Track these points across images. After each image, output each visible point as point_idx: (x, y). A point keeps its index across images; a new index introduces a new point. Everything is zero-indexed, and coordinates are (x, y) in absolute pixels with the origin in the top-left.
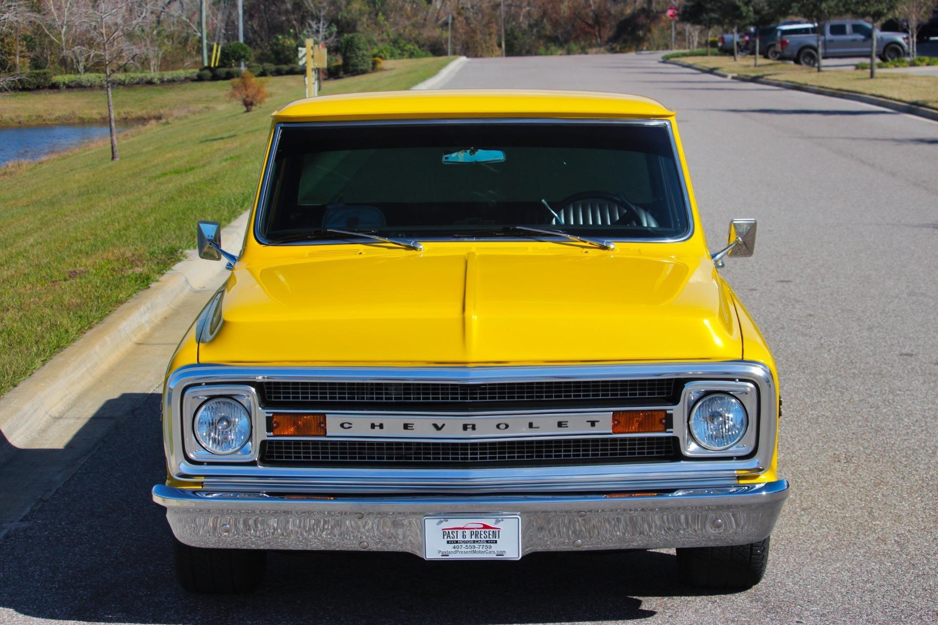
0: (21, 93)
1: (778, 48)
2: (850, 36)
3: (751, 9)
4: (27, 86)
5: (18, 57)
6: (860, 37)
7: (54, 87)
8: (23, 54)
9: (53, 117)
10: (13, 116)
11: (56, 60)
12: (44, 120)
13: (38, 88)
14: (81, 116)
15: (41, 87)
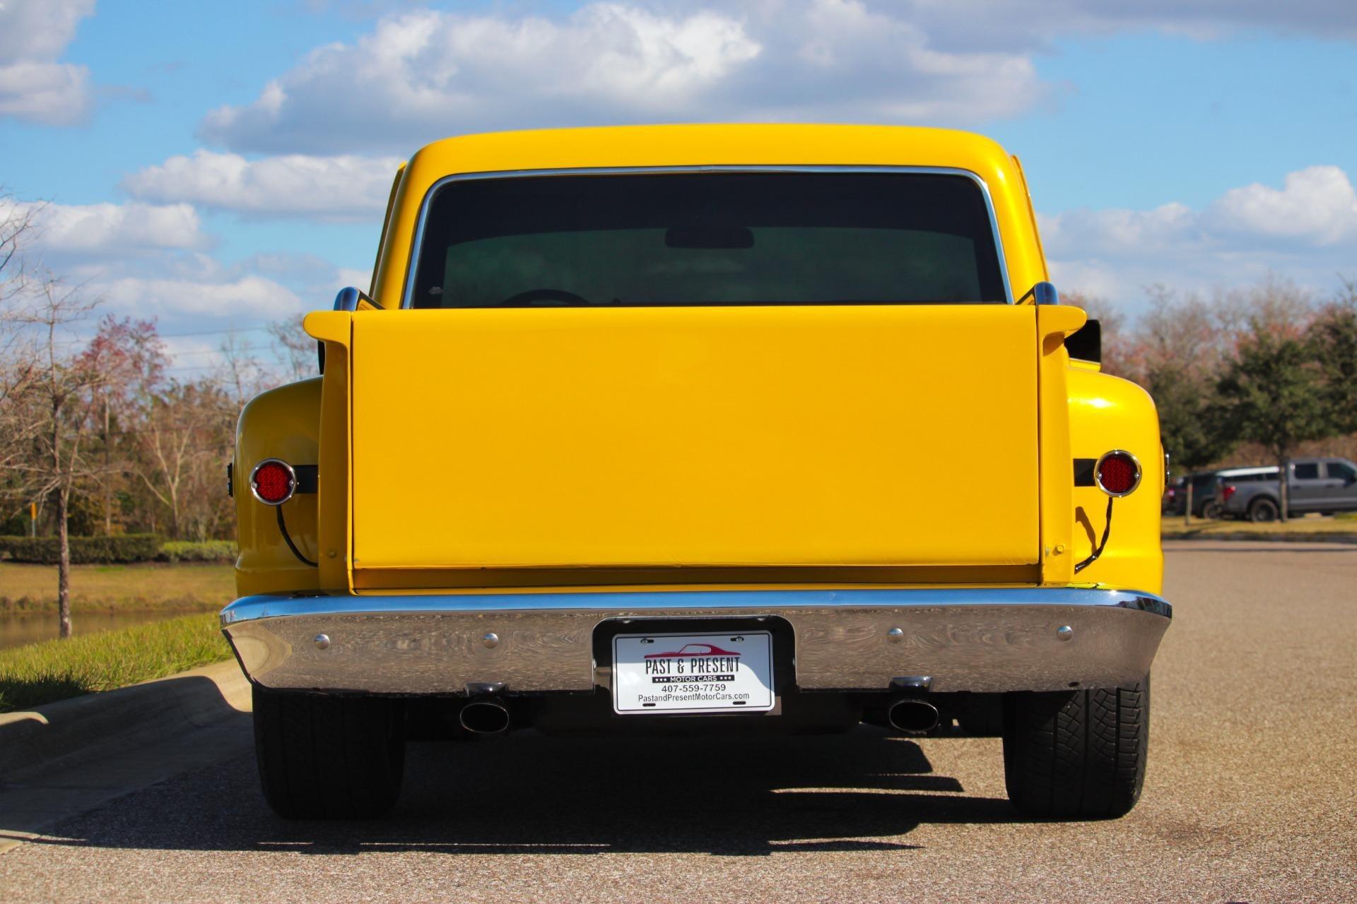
0: (112, 566)
1: (1220, 499)
2: (1323, 480)
3: (1181, 440)
4: (122, 556)
5: (108, 521)
6: (1339, 482)
7: (162, 559)
8: (115, 518)
9: (159, 601)
10: (101, 597)
11: (164, 528)
12: (147, 605)
13: (138, 560)
14: (201, 600)
15: (143, 558)
